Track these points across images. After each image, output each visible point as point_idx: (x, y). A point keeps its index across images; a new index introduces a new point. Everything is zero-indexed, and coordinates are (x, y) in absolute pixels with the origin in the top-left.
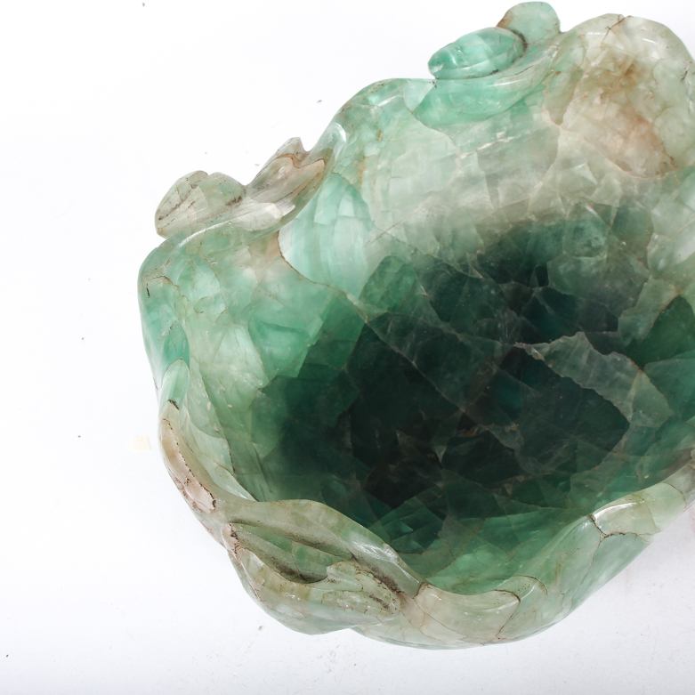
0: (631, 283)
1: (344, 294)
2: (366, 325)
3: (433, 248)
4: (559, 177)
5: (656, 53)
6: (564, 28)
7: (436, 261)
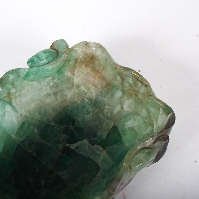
0: (100, 122)
1: (10, 135)
2: (18, 144)
3: (38, 117)
4: (76, 91)
5: (98, 52)
7: (40, 121)
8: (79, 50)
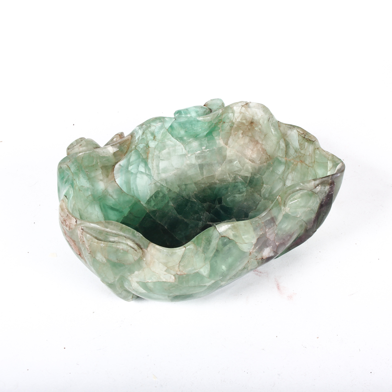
0: (254, 202)
1: (140, 201)
2: (147, 213)
3: (177, 190)
4: (228, 167)
6: (226, 105)
7: (178, 194)
8: (237, 109)
